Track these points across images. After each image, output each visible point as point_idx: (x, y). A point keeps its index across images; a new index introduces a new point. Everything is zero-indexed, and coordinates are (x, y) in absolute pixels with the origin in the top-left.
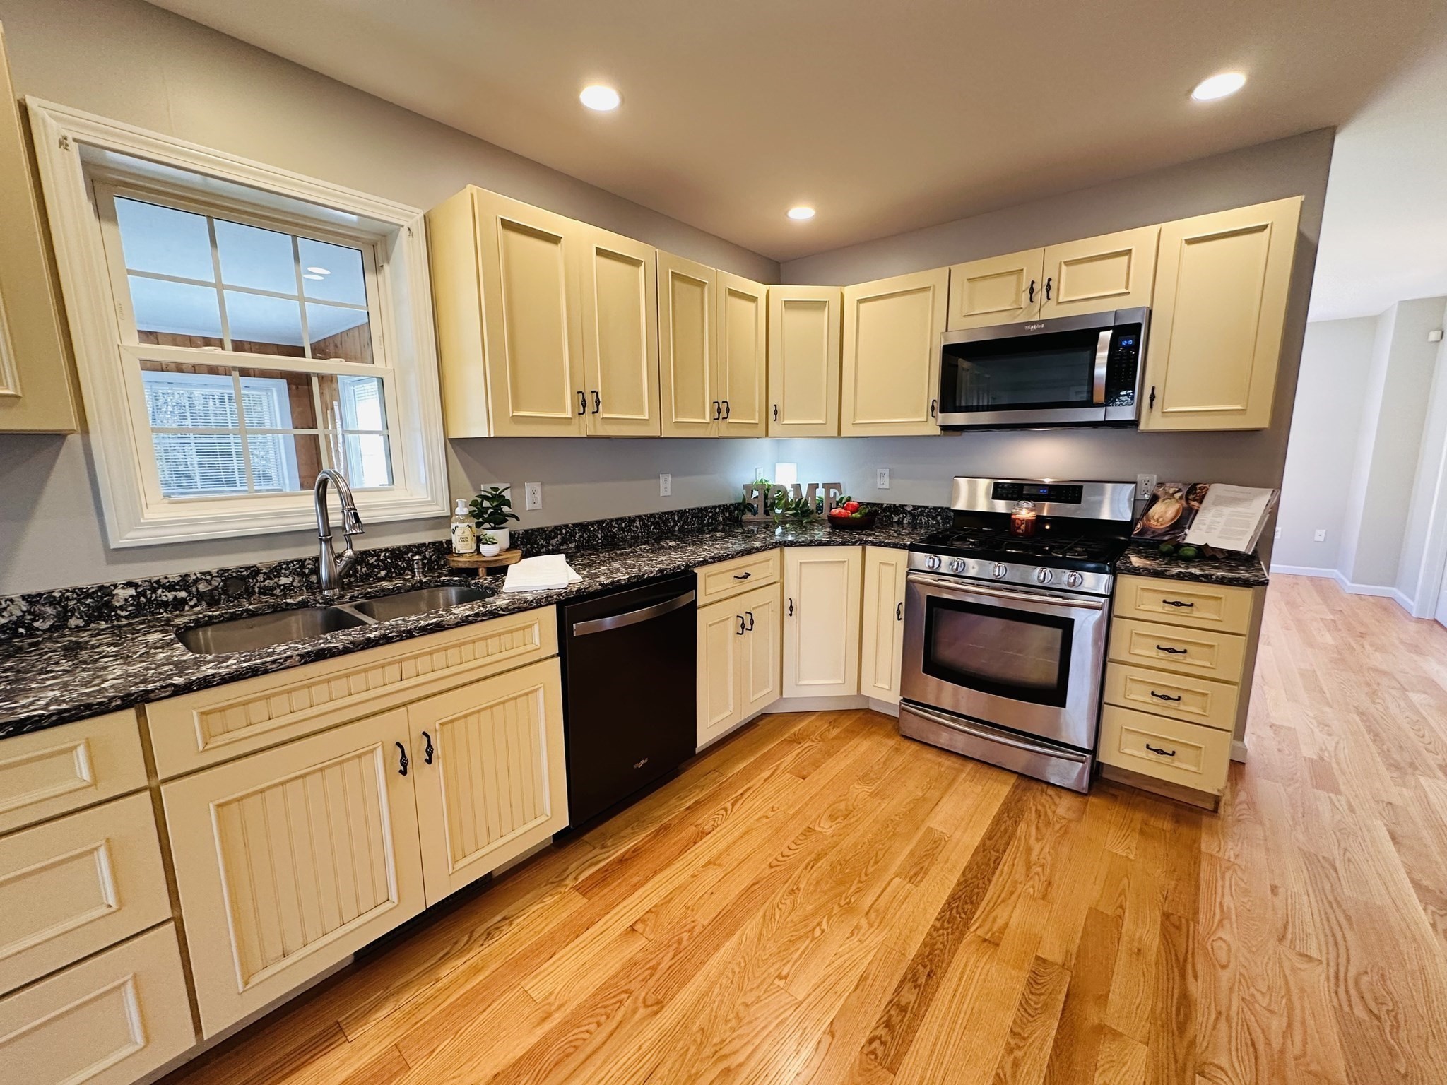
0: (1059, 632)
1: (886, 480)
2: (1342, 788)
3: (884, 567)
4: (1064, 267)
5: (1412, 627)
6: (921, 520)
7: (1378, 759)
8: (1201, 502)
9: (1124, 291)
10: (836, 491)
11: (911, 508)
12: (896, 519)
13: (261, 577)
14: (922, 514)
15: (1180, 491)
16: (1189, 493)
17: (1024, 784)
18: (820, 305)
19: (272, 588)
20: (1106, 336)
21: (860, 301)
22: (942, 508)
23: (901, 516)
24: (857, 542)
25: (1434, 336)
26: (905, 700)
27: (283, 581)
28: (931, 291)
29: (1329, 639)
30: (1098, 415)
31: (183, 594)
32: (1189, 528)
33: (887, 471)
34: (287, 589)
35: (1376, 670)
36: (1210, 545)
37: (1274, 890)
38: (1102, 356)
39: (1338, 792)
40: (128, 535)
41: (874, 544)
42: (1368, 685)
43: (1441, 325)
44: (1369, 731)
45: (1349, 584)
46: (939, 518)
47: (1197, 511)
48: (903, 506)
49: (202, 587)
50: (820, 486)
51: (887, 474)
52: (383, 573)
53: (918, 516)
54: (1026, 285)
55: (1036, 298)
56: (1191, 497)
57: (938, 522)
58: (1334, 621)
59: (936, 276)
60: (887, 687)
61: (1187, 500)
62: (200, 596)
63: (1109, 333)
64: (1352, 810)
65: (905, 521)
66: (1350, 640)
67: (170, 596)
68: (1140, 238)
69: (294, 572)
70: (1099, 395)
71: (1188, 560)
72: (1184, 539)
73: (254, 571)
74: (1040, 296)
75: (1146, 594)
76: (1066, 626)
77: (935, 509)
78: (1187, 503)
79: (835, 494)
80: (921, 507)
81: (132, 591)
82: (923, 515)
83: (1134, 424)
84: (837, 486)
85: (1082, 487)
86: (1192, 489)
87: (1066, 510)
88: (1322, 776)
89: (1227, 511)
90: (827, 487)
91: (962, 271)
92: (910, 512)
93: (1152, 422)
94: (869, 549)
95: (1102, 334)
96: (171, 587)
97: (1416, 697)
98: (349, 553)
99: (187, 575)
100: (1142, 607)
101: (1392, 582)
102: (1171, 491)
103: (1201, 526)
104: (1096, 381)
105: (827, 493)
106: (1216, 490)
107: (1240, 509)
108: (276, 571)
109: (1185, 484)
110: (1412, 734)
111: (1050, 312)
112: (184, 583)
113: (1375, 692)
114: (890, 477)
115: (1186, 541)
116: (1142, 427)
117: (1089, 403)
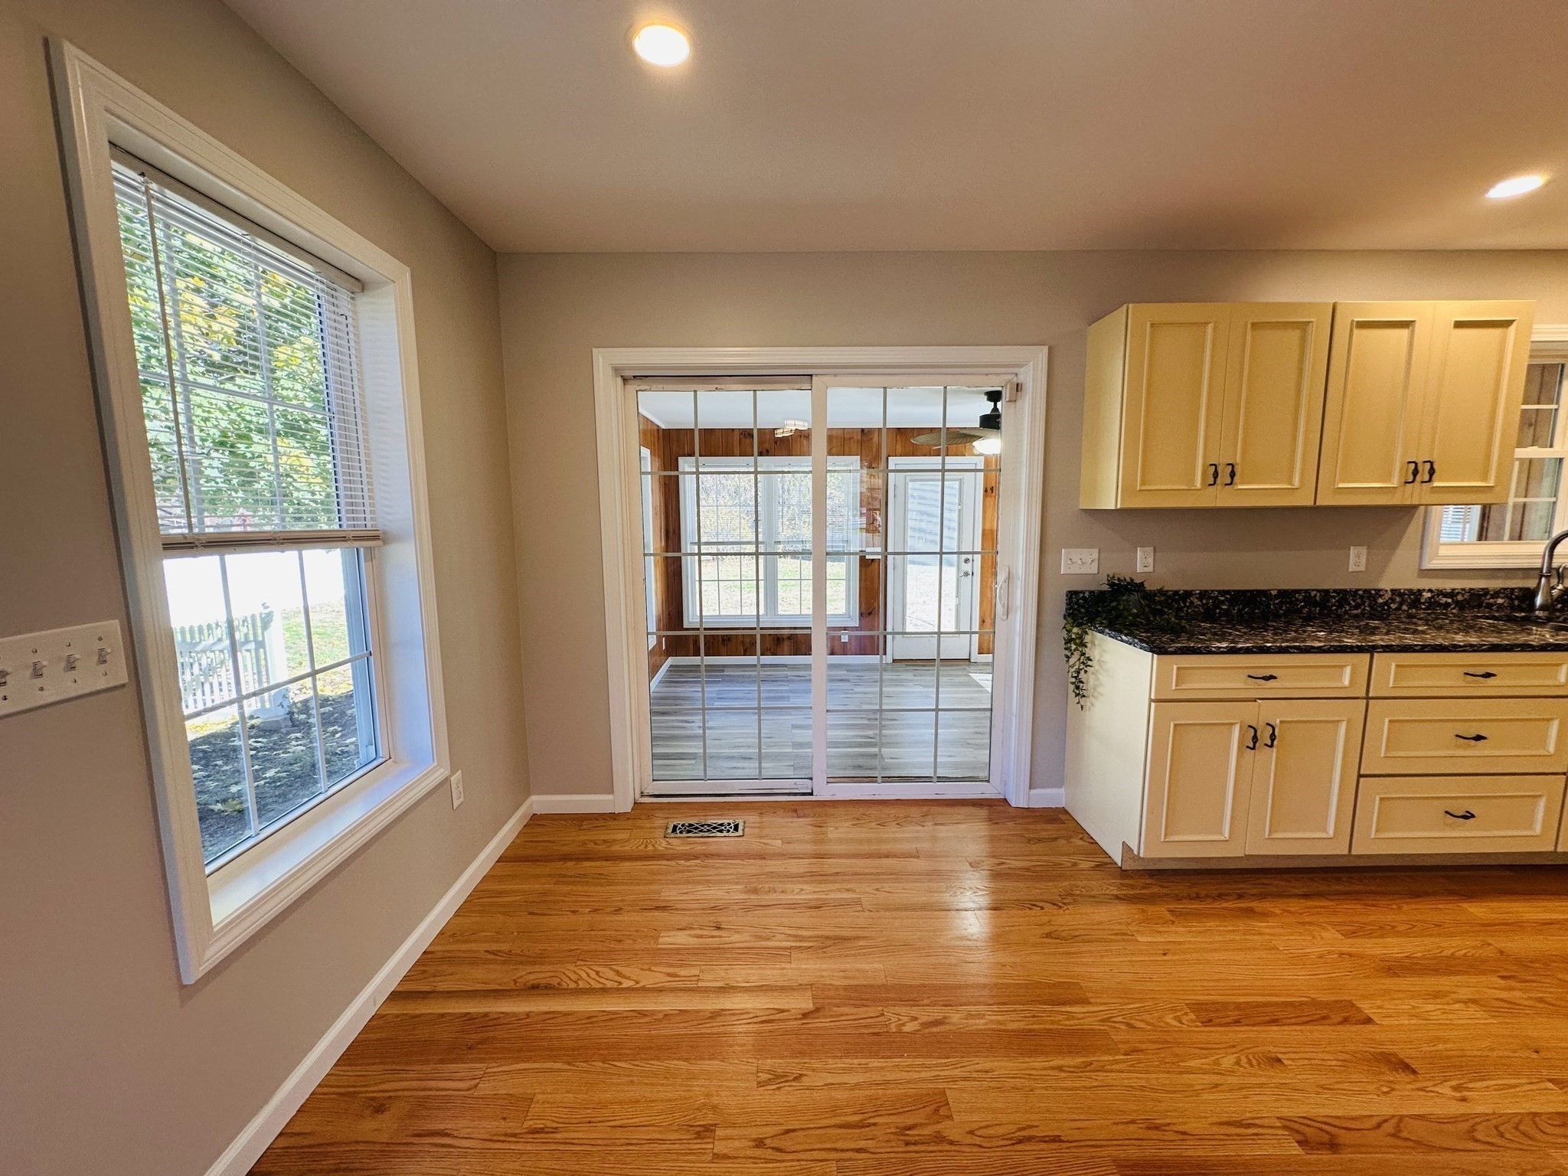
13: (1489, 597)
19: (1492, 605)
27: (1500, 601)
31: (1450, 600)
34: (1500, 606)
40: (1434, 562)
49: (1460, 598)
52: (1559, 606)
62: (1457, 603)
67: (1444, 600)
69: (1506, 597)
73: (1486, 591)
81: (1429, 595)
96: (1446, 595)
98: (1560, 587)
99: (1454, 589)
108: (1497, 594)
112: (1452, 594)
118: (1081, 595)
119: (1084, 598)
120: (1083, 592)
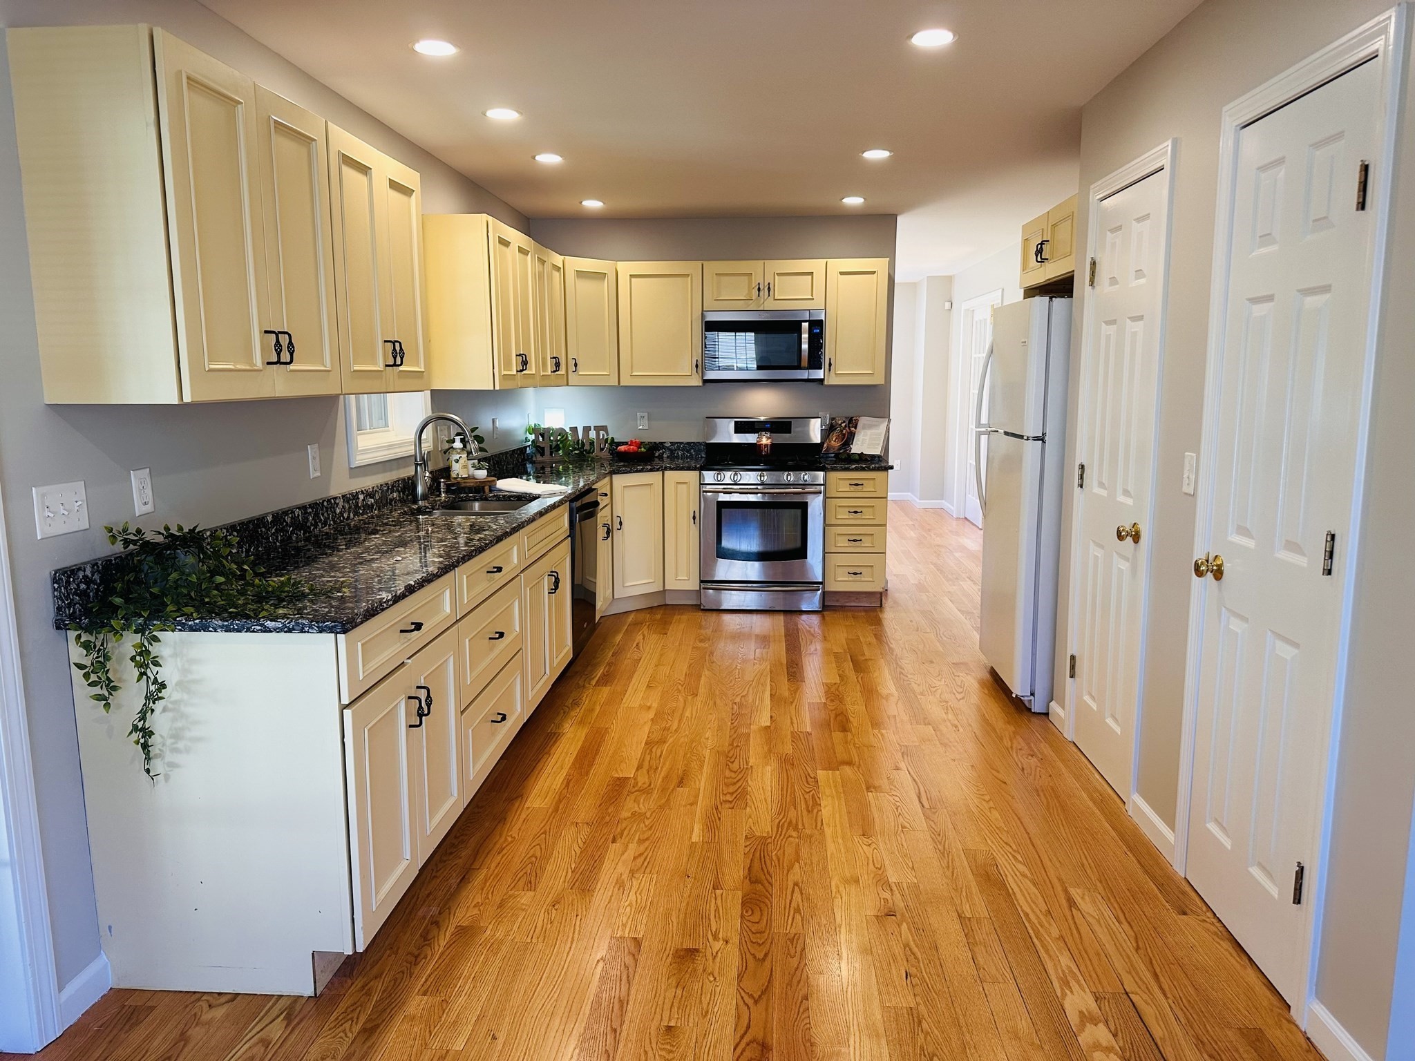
0: (799, 512)
1: (646, 422)
2: (930, 591)
3: (679, 486)
4: (776, 276)
5: (954, 523)
6: (678, 453)
7: (943, 579)
8: (856, 428)
9: (811, 297)
10: (604, 432)
11: (670, 444)
12: (657, 454)
13: (389, 491)
14: (678, 448)
15: (844, 422)
16: (849, 423)
17: (789, 616)
18: (602, 276)
20: (805, 325)
21: (631, 276)
22: (694, 443)
23: (661, 451)
24: (659, 468)
25: (947, 305)
26: (702, 582)
27: (395, 495)
28: (690, 278)
29: (913, 534)
30: (804, 374)
32: (852, 444)
33: (646, 414)
35: (938, 546)
36: (864, 453)
37: (911, 621)
38: (805, 336)
39: (928, 592)
41: (671, 469)
42: (935, 552)
43: (951, 298)
44: (938, 570)
45: (918, 501)
46: (692, 451)
47: (855, 433)
48: (662, 443)
50: (592, 429)
51: (646, 417)
53: (676, 450)
54: (754, 284)
55: (762, 293)
56: (851, 425)
57: (691, 454)
58: (914, 525)
59: (692, 267)
60: (686, 578)
61: (849, 427)
63: (807, 324)
64: (935, 596)
65: (665, 456)
66: (924, 533)
67: (370, 500)
68: (815, 265)
70: (805, 362)
71: (856, 461)
72: (850, 451)
74: (764, 293)
75: (841, 482)
76: (804, 507)
77: (688, 443)
78: (850, 429)
79: (603, 435)
80: (677, 443)
81: (362, 497)
82: (679, 450)
83: (821, 381)
84: (604, 428)
85: (791, 422)
86: (851, 420)
87: (783, 438)
88: (921, 587)
89: (869, 432)
90: (598, 429)
91: (713, 267)
92: (668, 448)
93: (832, 380)
94: (667, 473)
95: (803, 324)
97: (957, 555)
98: (428, 472)
100: (840, 490)
101: (941, 496)
102: (840, 422)
103: (858, 443)
104: (803, 353)
105: (598, 435)
106: (863, 421)
107: (874, 431)
109: (846, 418)
110: (956, 568)
111: (770, 305)
112: (373, 493)
113: (939, 555)
114: (649, 419)
115: (852, 452)
116: (826, 383)
117: (799, 367)
118: (81, 574)
119: (87, 580)
120: (80, 568)
